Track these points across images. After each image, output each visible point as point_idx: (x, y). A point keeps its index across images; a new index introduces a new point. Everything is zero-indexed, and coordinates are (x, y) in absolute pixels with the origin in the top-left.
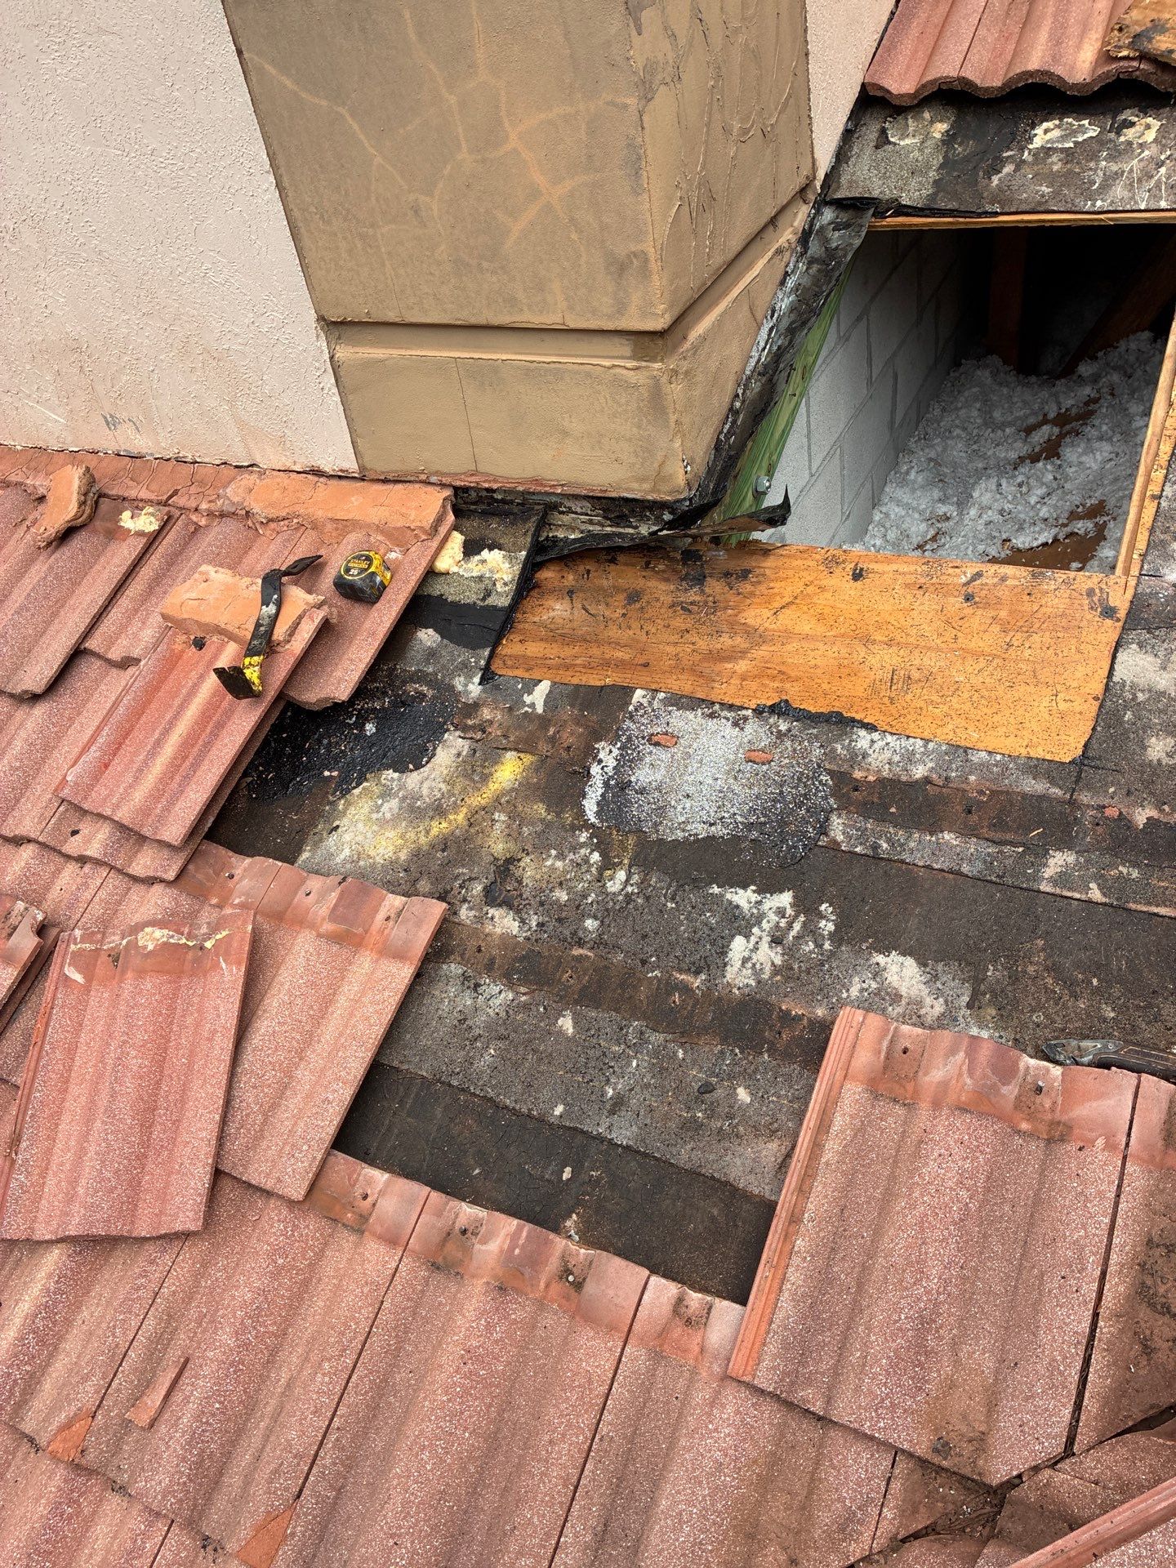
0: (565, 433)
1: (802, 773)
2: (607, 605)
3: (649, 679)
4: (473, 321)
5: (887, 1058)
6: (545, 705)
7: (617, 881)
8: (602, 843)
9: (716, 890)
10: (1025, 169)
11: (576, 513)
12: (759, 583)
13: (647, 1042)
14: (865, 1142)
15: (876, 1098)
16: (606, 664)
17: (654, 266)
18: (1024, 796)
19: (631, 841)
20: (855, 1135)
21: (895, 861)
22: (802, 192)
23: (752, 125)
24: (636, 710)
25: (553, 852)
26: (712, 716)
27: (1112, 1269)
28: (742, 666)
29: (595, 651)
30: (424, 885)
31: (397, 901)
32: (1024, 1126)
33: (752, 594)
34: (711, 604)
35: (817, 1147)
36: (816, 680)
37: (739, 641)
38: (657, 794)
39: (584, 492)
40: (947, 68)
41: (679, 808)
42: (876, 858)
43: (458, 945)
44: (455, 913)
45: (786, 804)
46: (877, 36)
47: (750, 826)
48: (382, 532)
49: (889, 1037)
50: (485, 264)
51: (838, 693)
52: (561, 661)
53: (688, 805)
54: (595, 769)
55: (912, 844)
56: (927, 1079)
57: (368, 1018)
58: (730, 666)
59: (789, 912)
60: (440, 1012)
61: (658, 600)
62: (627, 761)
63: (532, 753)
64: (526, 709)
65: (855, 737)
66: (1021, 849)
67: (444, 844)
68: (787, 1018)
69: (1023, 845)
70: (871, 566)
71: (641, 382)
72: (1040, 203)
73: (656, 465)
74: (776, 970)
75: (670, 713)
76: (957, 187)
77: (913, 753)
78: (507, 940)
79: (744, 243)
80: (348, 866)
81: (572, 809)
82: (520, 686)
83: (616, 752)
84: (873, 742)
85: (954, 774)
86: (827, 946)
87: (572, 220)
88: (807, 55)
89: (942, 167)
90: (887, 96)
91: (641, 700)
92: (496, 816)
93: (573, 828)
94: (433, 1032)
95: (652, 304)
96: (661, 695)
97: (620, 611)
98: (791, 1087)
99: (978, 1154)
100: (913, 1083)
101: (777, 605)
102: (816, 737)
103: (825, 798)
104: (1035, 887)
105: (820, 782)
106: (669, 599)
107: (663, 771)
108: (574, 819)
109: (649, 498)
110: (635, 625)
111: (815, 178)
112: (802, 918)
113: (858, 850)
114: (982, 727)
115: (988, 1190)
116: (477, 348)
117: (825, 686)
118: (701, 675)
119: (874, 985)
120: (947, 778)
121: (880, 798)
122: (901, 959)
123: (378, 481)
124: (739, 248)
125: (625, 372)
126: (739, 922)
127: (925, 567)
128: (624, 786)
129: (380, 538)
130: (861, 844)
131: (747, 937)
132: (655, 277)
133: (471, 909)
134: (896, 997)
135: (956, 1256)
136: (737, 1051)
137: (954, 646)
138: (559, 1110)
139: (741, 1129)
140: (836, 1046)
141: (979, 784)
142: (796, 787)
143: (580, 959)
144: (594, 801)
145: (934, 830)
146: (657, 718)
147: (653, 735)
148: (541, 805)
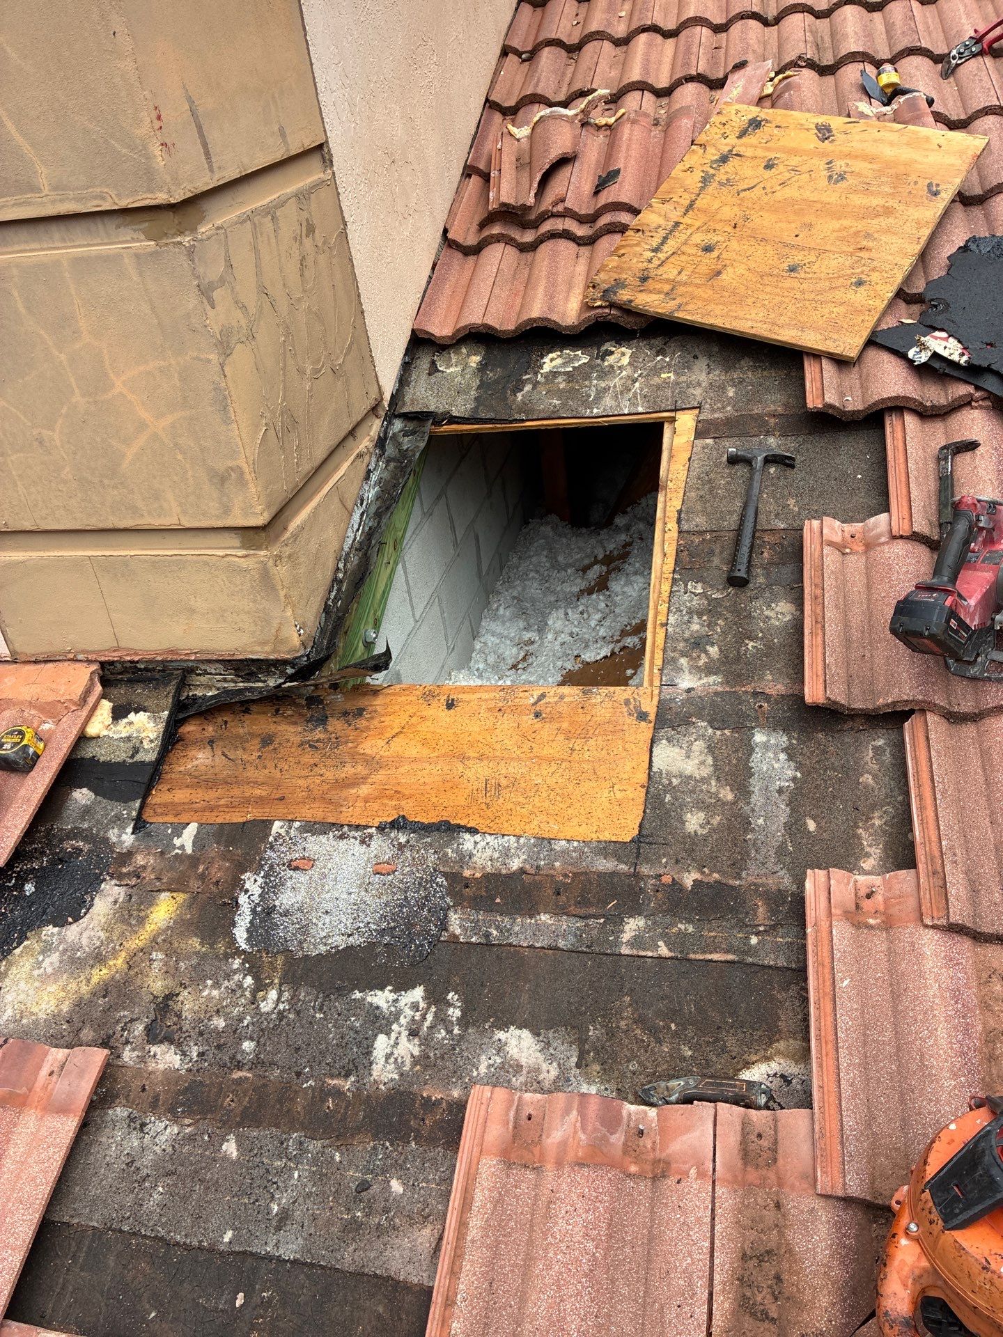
0: (193, 611)
1: (421, 878)
2: (244, 749)
3: (285, 811)
4: (101, 526)
5: (515, 1127)
6: (193, 846)
7: (270, 1001)
8: (254, 968)
9: (357, 995)
10: (540, 388)
11: (211, 674)
12: (372, 718)
13: (307, 1151)
14: (504, 1211)
15: (509, 1167)
16: (247, 802)
17: (249, 476)
18: (599, 874)
19: (280, 961)
20: (495, 1207)
21: (504, 945)
22: (374, 410)
23: (323, 366)
24: (276, 840)
25: (209, 982)
26: (342, 837)
27: (717, 1289)
28: (364, 790)
29: (236, 791)
30: (87, 1034)
31: (60, 1054)
32: (633, 1169)
33: (368, 728)
34: (334, 740)
35: (463, 1225)
36: (427, 796)
37: (360, 769)
38: (299, 915)
39: (215, 657)
40: (474, 317)
41: (320, 924)
42: (489, 945)
43: (123, 1088)
44: (119, 1057)
45: (411, 907)
46: (420, 295)
47: (382, 932)
48: (35, 707)
49: (514, 1108)
50: (106, 481)
51: (445, 805)
52: (205, 804)
53: (327, 921)
54: (243, 899)
55: (517, 928)
56: (549, 1141)
57: (34, 1179)
58: (354, 791)
59: (422, 1005)
60: (108, 1158)
61: (288, 741)
62: (270, 888)
63: (184, 892)
64: (177, 851)
65: (461, 841)
66: (602, 921)
67: (105, 990)
68: (429, 1104)
69: (603, 916)
70: (460, 697)
71: (251, 566)
72: (553, 412)
73: (273, 631)
74: (416, 1061)
75: (305, 839)
76: (493, 402)
77: (509, 849)
78: (170, 1076)
79: (328, 453)
80: (11, 1026)
81: (224, 939)
82: (169, 831)
83: (260, 880)
84: (476, 843)
85: (542, 863)
86: (456, 1031)
87: (176, 445)
88: (362, 312)
89: (479, 387)
90: (432, 338)
91: (280, 831)
92: (154, 956)
93: (227, 956)
94: (102, 1180)
95: (251, 506)
96: (297, 824)
97: (256, 754)
98: (437, 1170)
99: (598, 1204)
100: (538, 1147)
101: (389, 735)
102: (430, 845)
103: (442, 898)
104: (617, 952)
105: (437, 884)
106: (297, 740)
107: (303, 893)
108: (226, 948)
109: (272, 657)
110: (270, 764)
111: (382, 399)
112: (433, 1009)
113: (473, 940)
114: (559, 819)
115: (610, 1236)
116: (108, 547)
117: (434, 800)
118: (330, 802)
119: (499, 1060)
120: (538, 867)
121: (487, 892)
122: (518, 1032)
123: (29, 662)
124: (324, 456)
125: (237, 559)
126: (380, 1022)
127: (501, 694)
128: (270, 911)
129: (33, 712)
130: (476, 934)
131: (388, 1034)
132: (251, 485)
133: (133, 1050)
134: (518, 1068)
135: (590, 1307)
136: (388, 1144)
137: (531, 755)
138: (228, 1236)
139: (397, 1220)
140: (470, 1125)
141: (563, 869)
142: (418, 892)
143: (240, 1081)
144: (244, 928)
145: (532, 913)
146: (295, 845)
147: (291, 860)
148: (195, 939)
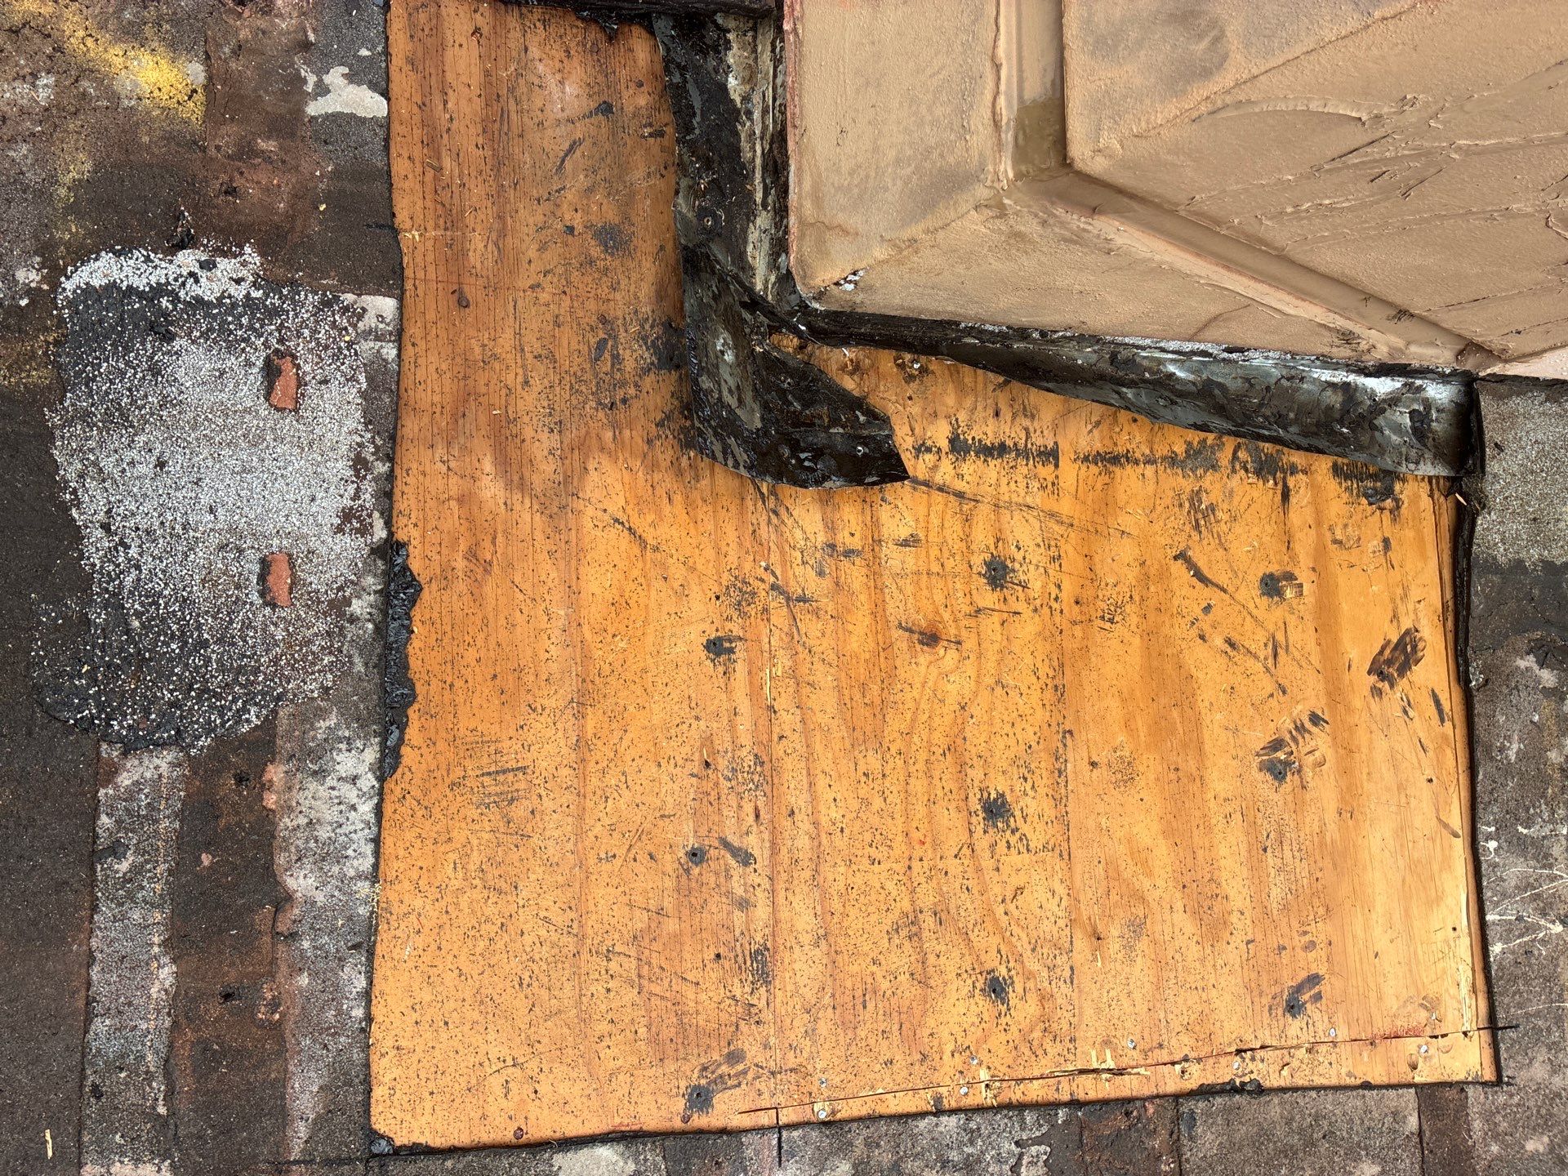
1: (256, 671)
2: (590, 190)
3: (431, 316)
6: (327, 116)
12: (680, 473)
16: (451, 219)
17: (1197, 97)
18: (283, 1081)
19: (38, 376)
21: (92, 894)
22: (1469, 347)
24: (346, 309)
26: (359, 464)
28: (491, 490)
29: (477, 191)
33: (654, 467)
34: (620, 394)
36: (481, 637)
37: (546, 469)
38: (153, 401)
41: (134, 454)
42: (94, 856)
47: (114, 603)
51: (459, 683)
52: (445, 124)
53: (142, 469)
54: (188, 259)
55: (136, 915)
58: (488, 465)
61: (614, 288)
62: (220, 320)
63: (208, 115)
64: (312, 79)
65: (359, 744)
66: (162, 1110)
69: (172, 1113)
70: (741, 668)
71: (973, 141)
73: (841, 218)
75: (352, 379)
76: (1512, 603)
77: (341, 859)
81: (91, 234)
82: (364, 52)
83: (239, 292)
84: (354, 779)
85: (306, 944)
89: (1548, 566)
91: (370, 314)
93: (46, 250)
95: (1115, 118)
96: (390, 352)
97: (578, 221)
101: (636, 522)
102: (347, 674)
103: (209, 729)
104: (87, 1158)
105: (246, 711)
106: (618, 308)
107: (209, 399)
108: (68, 245)
109: (789, 221)
110: (552, 256)
111: (1506, 361)
113: (105, 820)
114: (427, 958)
117: (471, 655)
118: (458, 415)
120: (293, 936)
121: (228, 828)
124: (1322, 269)
127: (750, 760)
128: (161, 329)
130: (119, 822)
137: (592, 861)
141: (292, 996)
142: (222, 669)
144: (116, 275)
145: (176, 945)
146: (335, 357)
147: (294, 357)
148: (88, 166)
